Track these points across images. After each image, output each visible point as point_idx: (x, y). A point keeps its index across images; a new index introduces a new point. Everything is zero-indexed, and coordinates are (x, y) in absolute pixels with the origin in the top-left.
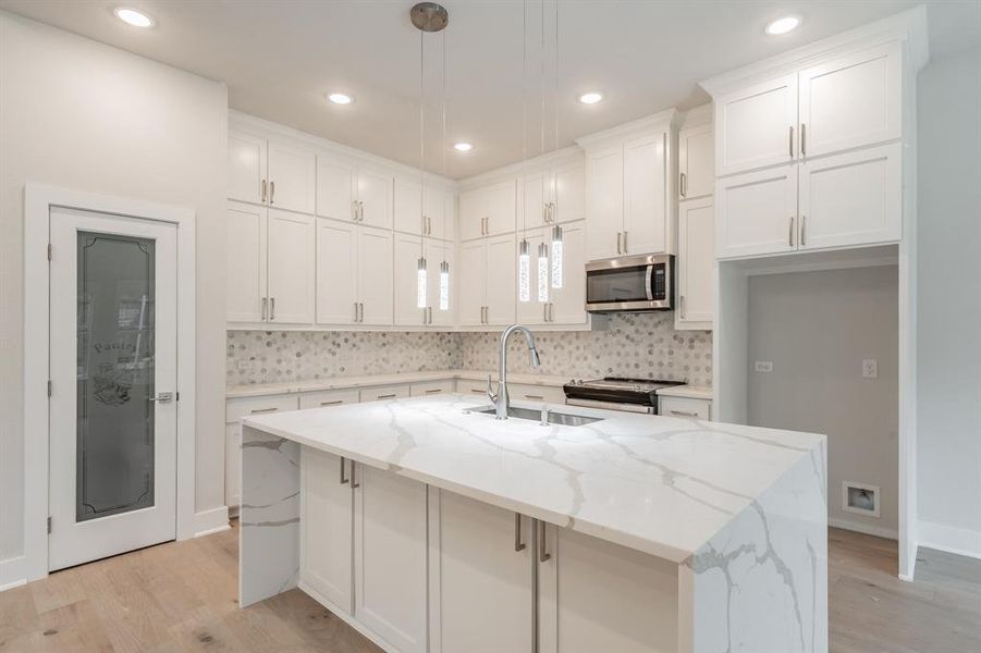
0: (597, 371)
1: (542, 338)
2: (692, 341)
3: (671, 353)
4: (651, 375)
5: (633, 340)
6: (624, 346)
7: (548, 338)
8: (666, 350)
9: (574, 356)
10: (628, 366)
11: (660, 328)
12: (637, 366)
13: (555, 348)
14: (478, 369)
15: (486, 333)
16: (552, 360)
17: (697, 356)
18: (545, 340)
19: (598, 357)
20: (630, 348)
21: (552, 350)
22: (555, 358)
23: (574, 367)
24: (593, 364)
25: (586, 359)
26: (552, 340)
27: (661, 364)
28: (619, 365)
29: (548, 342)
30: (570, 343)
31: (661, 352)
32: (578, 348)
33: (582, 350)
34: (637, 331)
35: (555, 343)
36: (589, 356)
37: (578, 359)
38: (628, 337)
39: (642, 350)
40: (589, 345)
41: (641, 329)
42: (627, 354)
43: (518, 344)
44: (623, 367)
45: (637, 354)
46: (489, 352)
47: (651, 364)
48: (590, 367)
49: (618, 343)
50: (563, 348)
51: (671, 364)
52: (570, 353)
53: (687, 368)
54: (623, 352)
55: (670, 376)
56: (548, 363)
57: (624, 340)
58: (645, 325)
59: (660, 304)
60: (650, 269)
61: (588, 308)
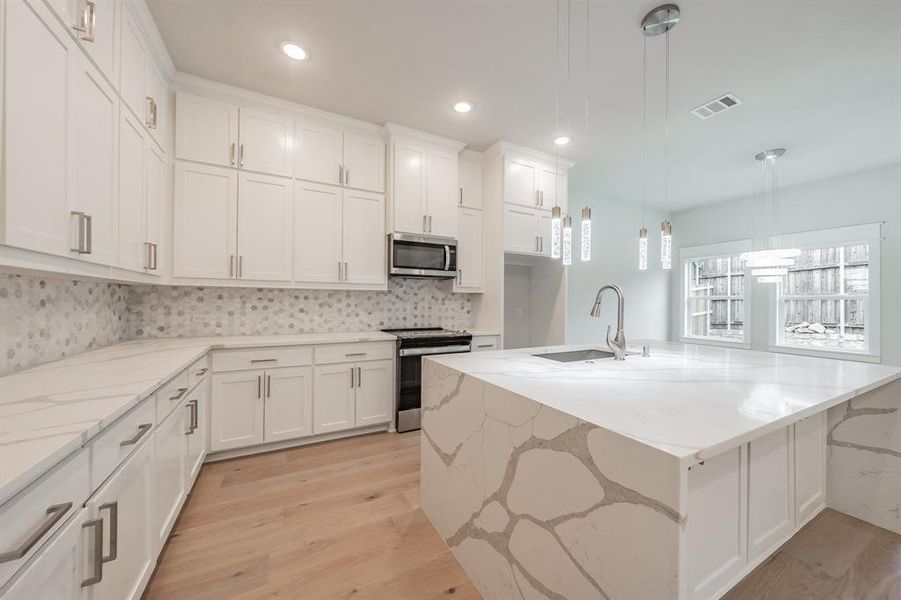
0: (369, 325)
1: (302, 296)
2: (443, 300)
3: (430, 308)
4: (416, 325)
5: (401, 299)
6: (394, 303)
7: (311, 296)
8: (427, 306)
9: (344, 313)
10: (397, 319)
11: (423, 290)
12: (405, 318)
13: (321, 305)
14: (180, 336)
15: (201, 289)
16: (316, 318)
17: (447, 310)
18: (306, 298)
19: (370, 313)
20: (399, 305)
21: (317, 308)
22: (321, 316)
23: (344, 323)
24: (365, 320)
25: (357, 315)
26: (316, 298)
27: (423, 316)
28: (390, 319)
29: (311, 301)
30: (339, 301)
31: (423, 308)
32: (349, 306)
33: (353, 308)
34: (405, 292)
35: (321, 301)
36: (361, 313)
37: (348, 315)
38: (397, 297)
39: (409, 307)
40: (361, 303)
41: (409, 290)
42: (397, 310)
43: (265, 303)
44: (393, 320)
45: (405, 310)
46: (207, 313)
47: (416, 317)
48: (361, 322)
49: (389, 301)
50: (330, 306)
51: (429, 316)
52: (340, 310)
53: (440, 318)
54: (393, 307)
55: (429, 324)
56: (311, 321)
57: (394, 299)
58: (411, 288)
59: (451, 274)
60: (447, 248)
61: (394, 271)
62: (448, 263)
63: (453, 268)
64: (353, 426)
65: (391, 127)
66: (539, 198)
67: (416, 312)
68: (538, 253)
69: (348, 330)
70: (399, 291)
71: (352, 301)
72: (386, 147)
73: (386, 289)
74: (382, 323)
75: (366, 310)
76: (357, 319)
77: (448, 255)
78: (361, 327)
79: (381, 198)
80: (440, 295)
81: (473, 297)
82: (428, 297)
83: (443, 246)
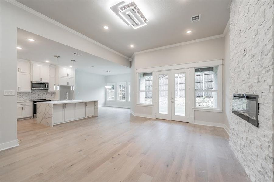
0: (26, 99)
3: (43, 95)
4: (39, 99)
11: (41, 92)
20: (34, 95)
23: (19, 99)
27: (41, 97)
28: (32, 98)
37: (20, 97)
39: (37, 95)
42: (34, 96)
55: (43, 99)
57: (33, 94)
59: (47, 89)
60: (46, 84)
61: (32, 88)
62: (46, 87)
63: (48, 87)
64: (22, 117)
65: (32, 61)
66: (68, 75)
67: (39, 96)
68: (68, 85)
69: (20, 100)
70: (34, 92)
71: (21, 94)
72: (30, 64)
73: (31, 92)
74: (29, 99)
75: (25, 96)
76: (23, 98)
77: (46, 85)
78: (24, 100)
79: (29, 74)
80: (46, 93)
81: (54, 93)
82: (42, 93)
83: (45, 84)
